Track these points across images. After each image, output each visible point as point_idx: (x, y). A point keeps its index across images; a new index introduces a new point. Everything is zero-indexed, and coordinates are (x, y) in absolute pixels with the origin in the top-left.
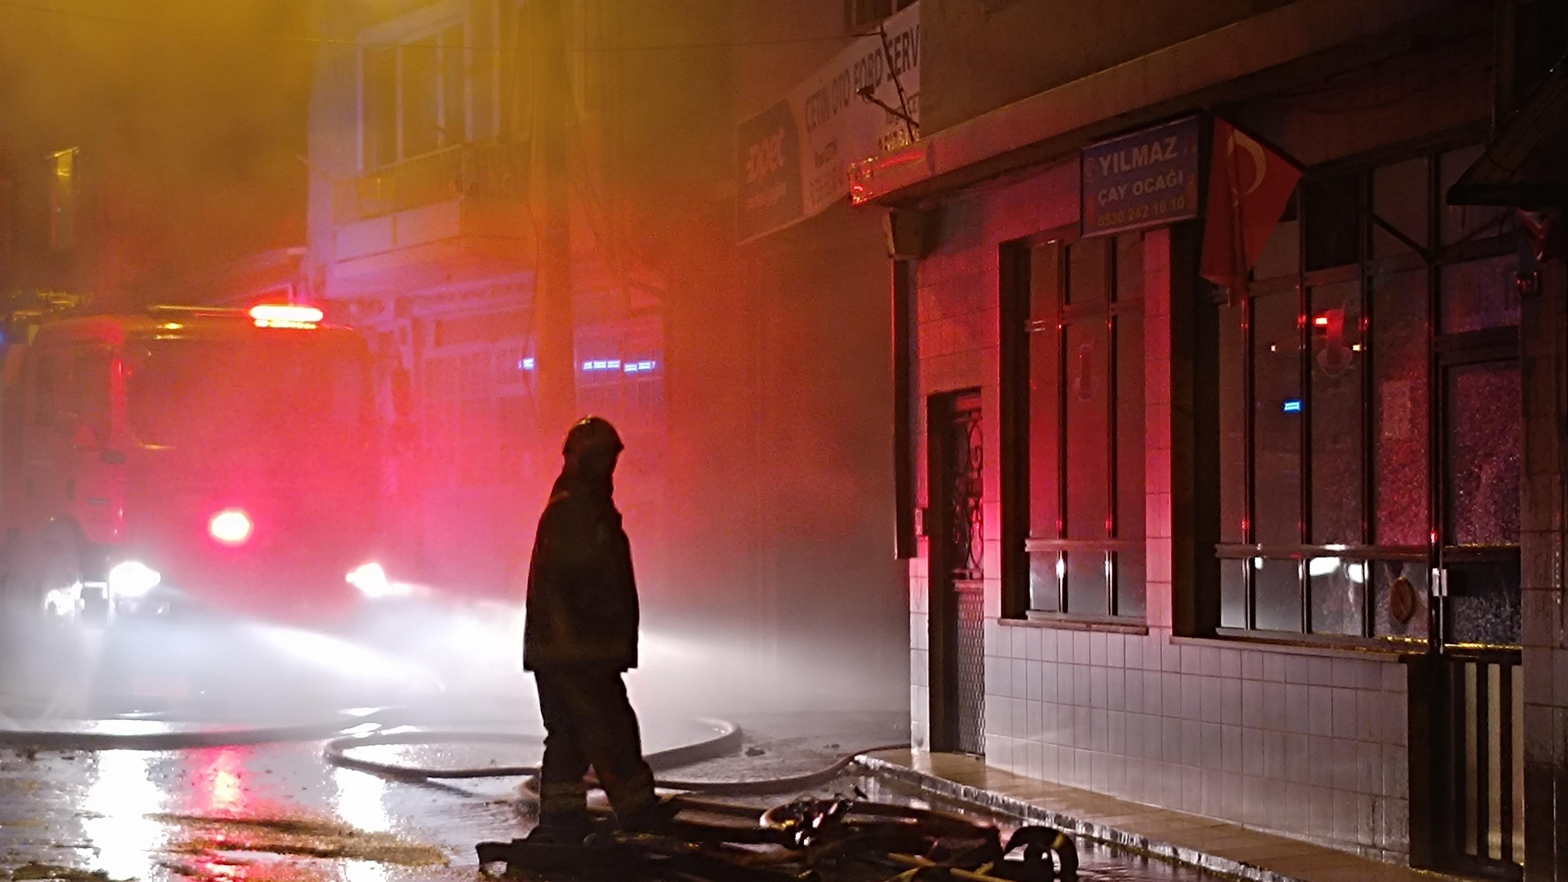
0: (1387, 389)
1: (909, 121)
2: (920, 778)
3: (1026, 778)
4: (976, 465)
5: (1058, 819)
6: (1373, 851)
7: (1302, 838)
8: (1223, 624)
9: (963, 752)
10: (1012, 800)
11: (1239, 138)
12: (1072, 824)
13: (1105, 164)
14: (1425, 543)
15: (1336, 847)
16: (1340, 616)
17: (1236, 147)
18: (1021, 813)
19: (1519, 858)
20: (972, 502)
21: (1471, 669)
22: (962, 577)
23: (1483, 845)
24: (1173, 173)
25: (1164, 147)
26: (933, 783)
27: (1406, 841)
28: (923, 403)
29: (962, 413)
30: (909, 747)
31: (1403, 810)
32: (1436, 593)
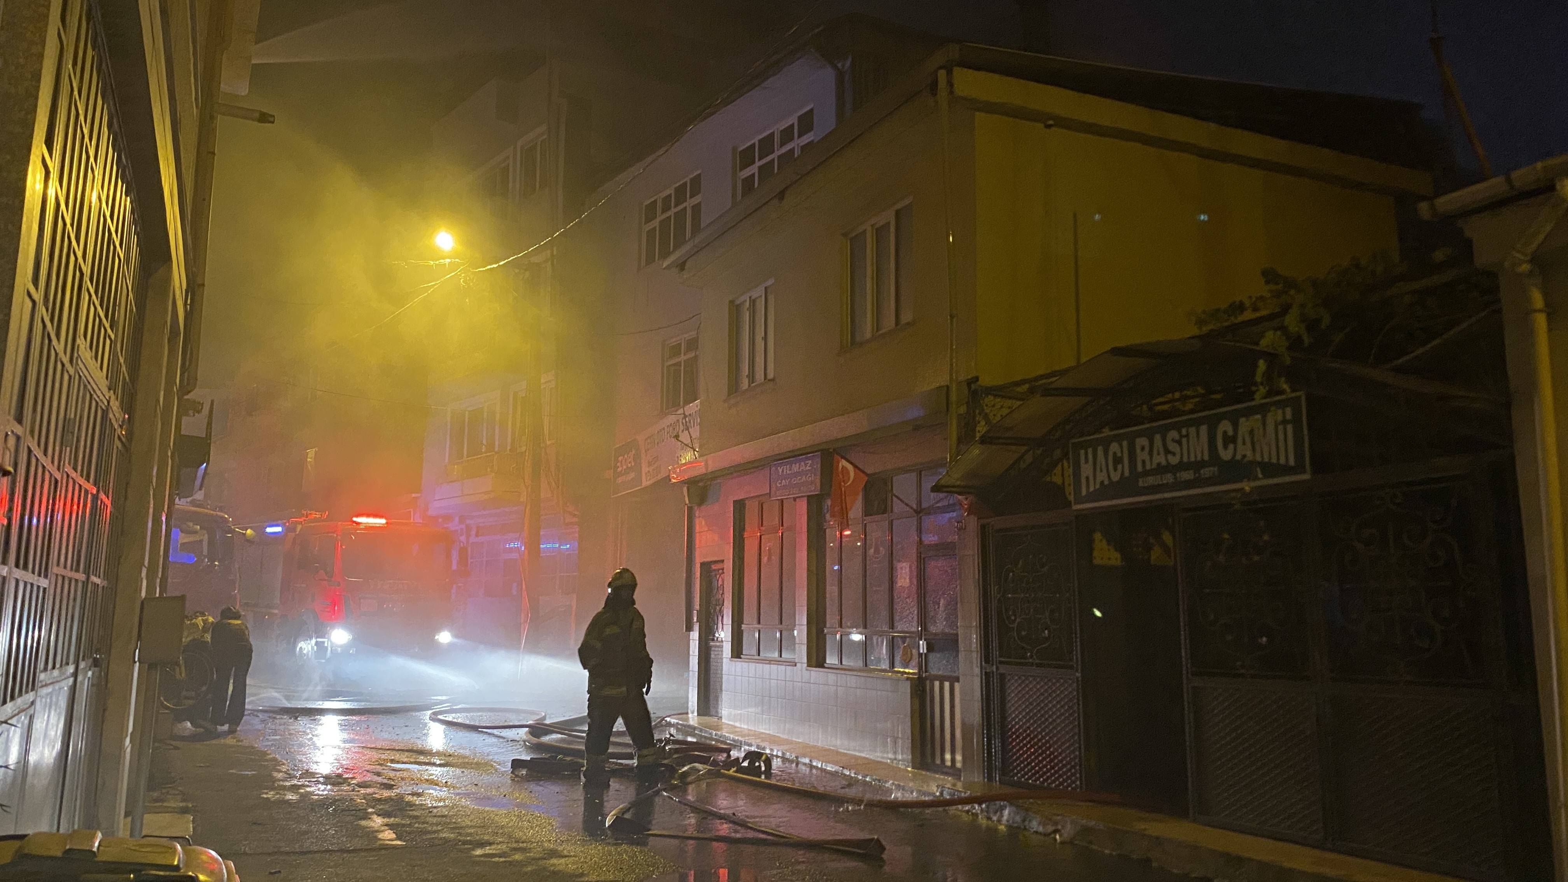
0: (899, 565)
1: (694, 450)
2: (695, 728)
3: (740, 728)
4: (721, 592)
5: (758, 747)
6: (895, 762)
7: (863, 755)
8: (827, 662)
9: (711, 716)
10: (737, 738)
11: (843, 463)
12: (764, 749)
13: (780, 470)
14: (916, 630)
15: (879, 759)
16: (879, 660)
17: (843, 466)
18: (741, 744)
19: (959, 765)
20: (718, 608)
21: (937, 684)
22: (713, 640)
23: (943, 760)
24: (809, 475)
25: (806, 465)
26: (701, 731)
27: (910, 757)
28: (698, 566)
29: (714, 570)
30: (687, 713)
31: (908, 743)
32: (921, 651)
